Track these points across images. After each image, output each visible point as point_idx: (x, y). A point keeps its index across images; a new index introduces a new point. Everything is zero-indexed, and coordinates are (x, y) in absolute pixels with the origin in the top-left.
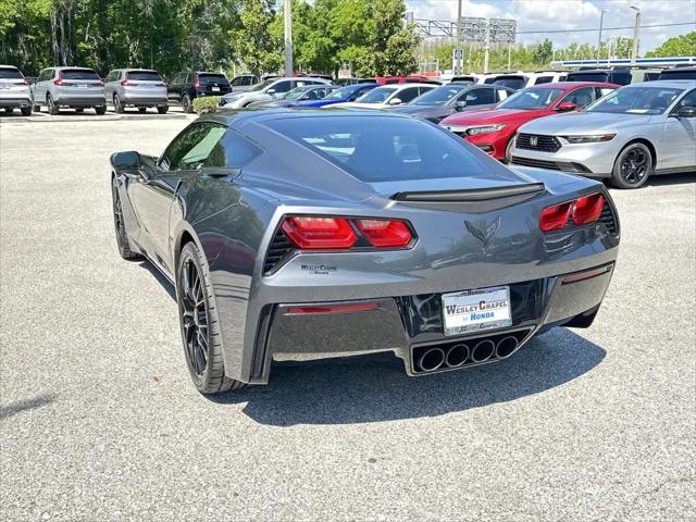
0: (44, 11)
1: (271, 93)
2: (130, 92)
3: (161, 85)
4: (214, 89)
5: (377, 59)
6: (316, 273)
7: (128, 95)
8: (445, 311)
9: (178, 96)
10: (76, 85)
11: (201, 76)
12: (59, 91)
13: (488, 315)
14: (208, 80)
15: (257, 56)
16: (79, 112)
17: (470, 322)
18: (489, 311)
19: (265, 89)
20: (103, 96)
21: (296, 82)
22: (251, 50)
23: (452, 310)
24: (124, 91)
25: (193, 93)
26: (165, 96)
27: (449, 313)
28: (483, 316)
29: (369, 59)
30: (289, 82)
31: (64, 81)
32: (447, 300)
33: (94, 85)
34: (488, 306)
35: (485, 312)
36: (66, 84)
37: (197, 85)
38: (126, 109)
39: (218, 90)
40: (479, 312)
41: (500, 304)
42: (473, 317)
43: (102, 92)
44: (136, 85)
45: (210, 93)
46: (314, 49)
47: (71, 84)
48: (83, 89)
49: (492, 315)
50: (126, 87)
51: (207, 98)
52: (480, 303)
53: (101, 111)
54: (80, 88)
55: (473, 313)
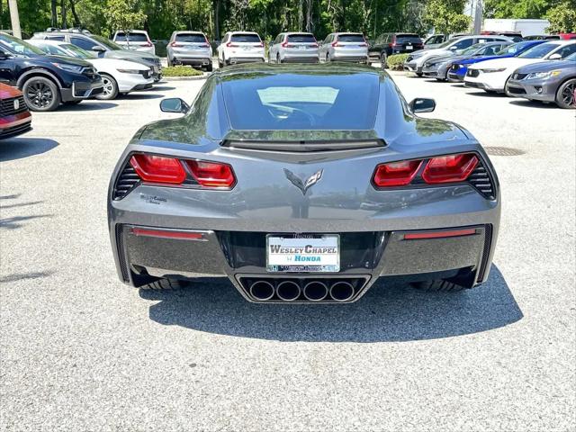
1: (453, 50)
2: (339, 51)
3: (364, 46)
4: (408, 48)
5: (567, 16)
6: (151, 202)
7: (337, 55)
8: (269, 249)
9: (378, 54)
10: (297, 46)
11: (398, 36)
12: (285, 51)
13: (314, 259)
14: (405, 40)
15: (446, 18)
17: (293, 262)
18: (316, 255)
19: (448, 47)
20: (317, 55)
21: (478, 39)
22: (442, 13)
23: (276, 249)
24: (334, 51)
25: (390, 51)
26: (365, 54)
27: (273, 251)
28: (308, 259)
29: (559, 16)
30: (472, 40)
31: (289, 43)
32: (272, 241)
33: (311, 46)
34: (315, 251)
35: (311, 255)
36: (290, 46)
37: (394, 45)
39: (411, 48)
40: (304, 254)
41: (329, 251)
42: (298, 259)
43: (316, 52)
44: (343, 46)
45: (403, 52)
46: (525, 9)
47: (294, 46)
49: (319, 259)
50: (335, 48)
51: (400, 55)
52: (307, 247)
54: (300, 49)
55: (298, 255)
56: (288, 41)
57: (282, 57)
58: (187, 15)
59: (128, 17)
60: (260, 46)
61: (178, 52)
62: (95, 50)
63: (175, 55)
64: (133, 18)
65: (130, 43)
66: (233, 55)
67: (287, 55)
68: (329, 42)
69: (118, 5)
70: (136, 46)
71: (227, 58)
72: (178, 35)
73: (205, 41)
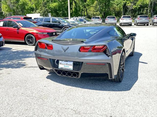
0: (147, 3)
2: (155, 20)
8: (59, 64)
10: (142, 19)
12: (138, 21)
13: (68, 67)
16: (144, 25)
18: (68, 66)
20: (148, 21)
23: (61, 64)
31: (140, 18)
32: (60, 62)
33: (146, 19)
34: (68, 65)
35: (67, 66)
36: (140, 19)
38: (154, 25)
40: (66, 65)
41: (71, 65)
42: (65, 66)
47: (141, 19)
48: (144, 20)
49: (69, 67)
53: (148, 25)
54: (143, 20)
55: (65, 65)
56: (139, 18)
57: (137, 22)
58: (116, 11)
59: (95, 13)
60: (131, 19)
61: (107, 22)
62: (84, 22)
63: (106, 22)
64: (96, 13)
65: (95, 20)
66: (122, 22)
67: (139, 21)
68: (153, 18)
69: (93, 10)
70: (97, 20)
71: (121, 23)
72: (108, 17)
73: (115, 18)
